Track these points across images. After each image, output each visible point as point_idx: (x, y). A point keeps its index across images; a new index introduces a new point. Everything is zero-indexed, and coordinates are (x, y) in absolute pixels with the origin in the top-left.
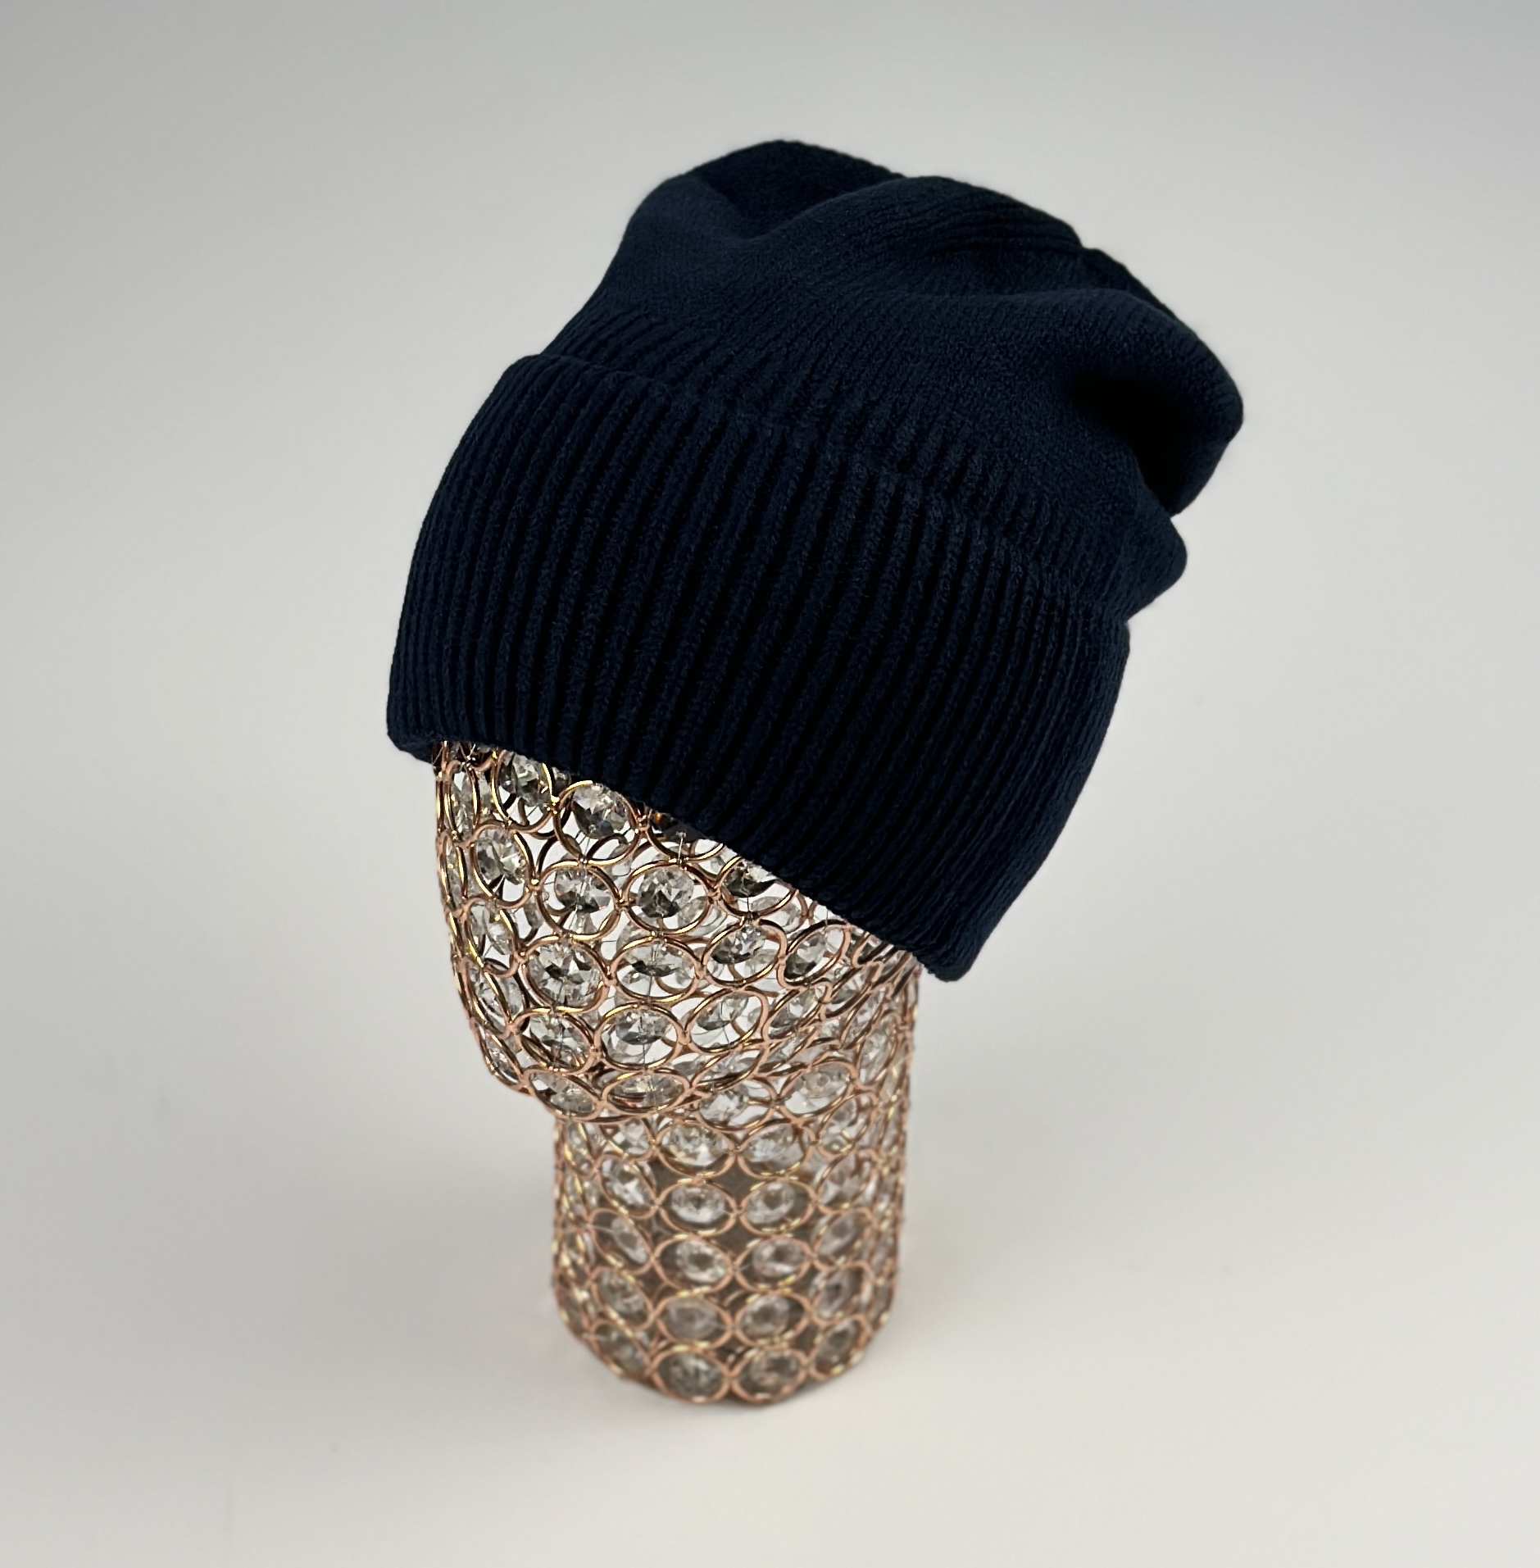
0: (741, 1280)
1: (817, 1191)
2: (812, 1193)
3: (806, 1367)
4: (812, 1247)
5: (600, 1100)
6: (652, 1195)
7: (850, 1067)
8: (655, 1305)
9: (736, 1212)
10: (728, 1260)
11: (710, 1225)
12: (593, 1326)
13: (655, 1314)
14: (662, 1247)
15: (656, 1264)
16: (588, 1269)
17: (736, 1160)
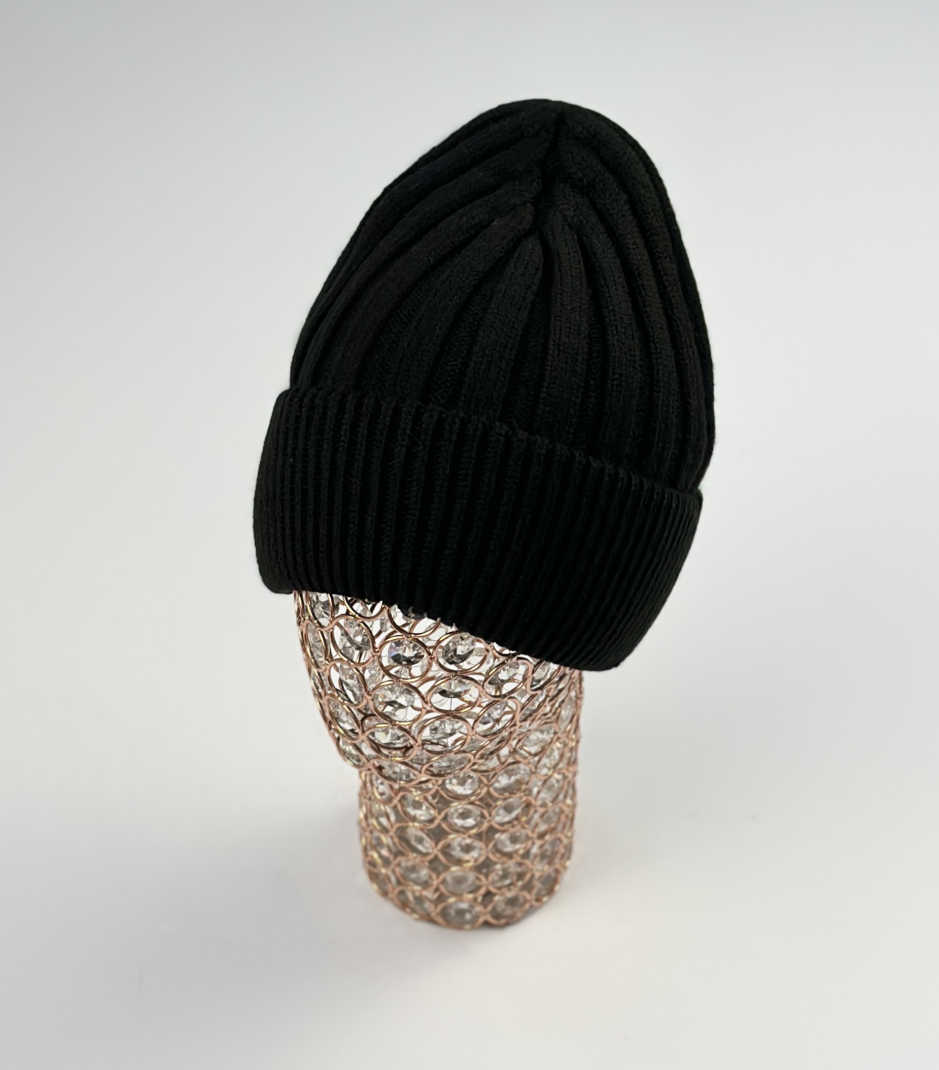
2: (533, 802)
3: (530, 900)
4: (533, 832)
5: (420, 772)
6: (437, 815)
7: (554, 725)
8: (437, 877)
9: (488, 818)
10: (484, 847)
11: (472, 827)
12: (396, 891)
13: (437, 882)
14: (442, 843)
15: (439, 853)
16: (391, 857)
17: (489, 789)
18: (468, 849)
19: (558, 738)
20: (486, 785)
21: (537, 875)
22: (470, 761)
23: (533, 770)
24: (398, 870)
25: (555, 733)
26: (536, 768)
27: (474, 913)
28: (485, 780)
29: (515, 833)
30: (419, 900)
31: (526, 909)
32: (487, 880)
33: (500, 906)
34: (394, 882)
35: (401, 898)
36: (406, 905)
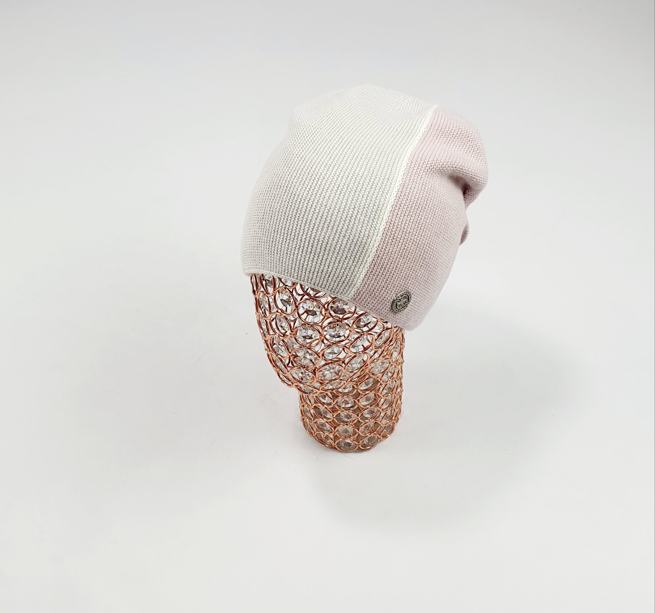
0: (360, 420)
1: (381, 394)
2: (380, 395)
3: (380, 438)
4: (380, 408)
6: (332, 402)
7: (390, 360)
8: (335, 429)
9: (358, 403)
10: (357, 417)
11: (351, 407)
12: (316, 433)
13: (335, 431)
14: (336, 414)
15: (335, 419)
16: (313, 419)
17: (357, 391)
18: (348, 417)
19: (392, 365)
21: (384, 426)
23: (379, 380)
24: (315, 424)
25: (390, 363)
26: (381, 379)
27: (352, 445)
28: (356, 387)
29: (371, 409)
30: (327, 438)
31: (379, 441)
32: (358, 430)
33: (366, 441)
34: (315, 429)
35: (319, 438)
36: (320, 440)
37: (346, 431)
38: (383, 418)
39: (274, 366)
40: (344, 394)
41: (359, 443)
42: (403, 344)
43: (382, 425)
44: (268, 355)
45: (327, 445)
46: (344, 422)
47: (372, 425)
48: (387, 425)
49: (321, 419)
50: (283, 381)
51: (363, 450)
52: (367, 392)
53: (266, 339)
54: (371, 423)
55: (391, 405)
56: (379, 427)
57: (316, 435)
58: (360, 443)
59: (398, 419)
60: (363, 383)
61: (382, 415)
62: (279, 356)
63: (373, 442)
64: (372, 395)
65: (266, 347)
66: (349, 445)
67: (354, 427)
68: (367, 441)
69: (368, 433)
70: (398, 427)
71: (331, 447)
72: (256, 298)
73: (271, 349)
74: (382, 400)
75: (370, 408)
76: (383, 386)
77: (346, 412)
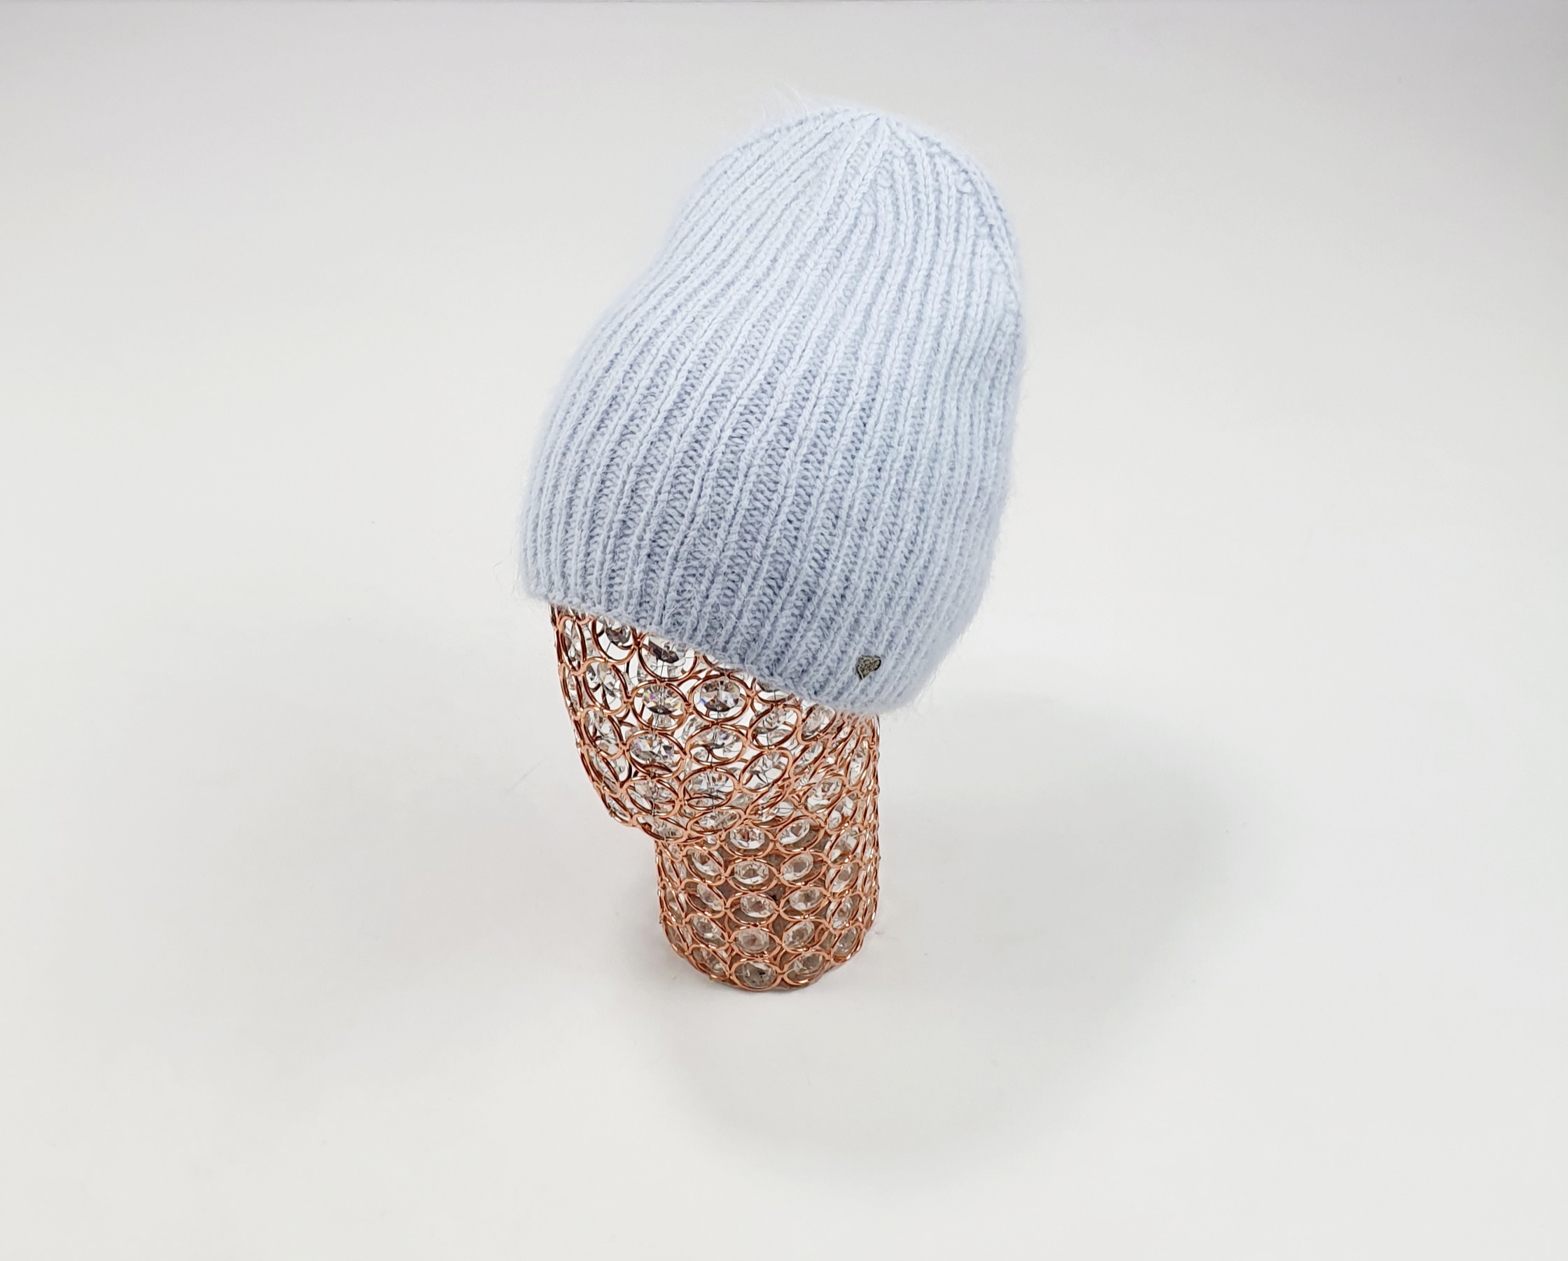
0: (784, 916)
1: (828, 856)
2: (826, 858)
3: (828, 961)
4: (827, 889)
5: (686, 829)
6: (722, 870)
7: (843, 778)
8: (729, 937)
9: (777, 876)
10: (776, 907)
11: (762, 885)
12: (691, 949)
13: (729, 941)
14: (730, 900)
15: (728, 911)
16: (683, 915)
17: (775, 845)
18: (758, 906)
19: (849, 792)
20: (772, 841)
21: (837, 933)
22: (740, 817)
23: (823, 825)
24: (687, 925)
25: (844, 785)
26: (826, 822)
27: (769, 973)
28: (771, 837)
29: (806, 890)
30: (714, 957)
31: (826, 969)
32: (781, 939)
33: (798, 966)
34: (689, 940)
35: (696, 957)
36: (701, 964)
37: (753, 940)
38: (833, 914)
39: (593, 780)
40: (747, 853)
41: (782, 969)
42: (875, 747)
43: (831, 929)
44: (582, 756)
45: (714, 974)
46: (747, 918)
47: (811, 927)
48: (843, 932)
49: (700, 914)
50: (613, 813)
51: (792, 986)
52: (797, 851)
53: (577, 719)
54: (807, 924)
55: (853, 886)
56: (826, 933)
57: (692, 954)
58: (784, 970)
59: (871, 922)
60: (788, 828)
61: (833, 907)
62: (602, 753)
63: (813, 969)
64: (807, 857)
65: (579, 740)
66: (762, 973)
67: (770, 932)
68: (801, 966)
69: (803, 947)
70: (871, 941)
71: (722, 978)
72: (558, 632)
73: (587, 741)
74: (832, 872)
75: (803, 888)
76: (833, 838)
77: (753, 897)
